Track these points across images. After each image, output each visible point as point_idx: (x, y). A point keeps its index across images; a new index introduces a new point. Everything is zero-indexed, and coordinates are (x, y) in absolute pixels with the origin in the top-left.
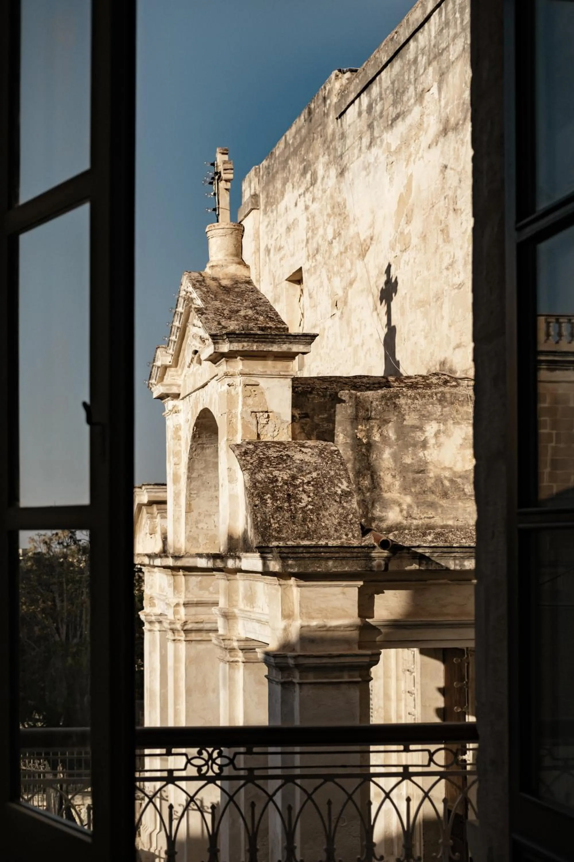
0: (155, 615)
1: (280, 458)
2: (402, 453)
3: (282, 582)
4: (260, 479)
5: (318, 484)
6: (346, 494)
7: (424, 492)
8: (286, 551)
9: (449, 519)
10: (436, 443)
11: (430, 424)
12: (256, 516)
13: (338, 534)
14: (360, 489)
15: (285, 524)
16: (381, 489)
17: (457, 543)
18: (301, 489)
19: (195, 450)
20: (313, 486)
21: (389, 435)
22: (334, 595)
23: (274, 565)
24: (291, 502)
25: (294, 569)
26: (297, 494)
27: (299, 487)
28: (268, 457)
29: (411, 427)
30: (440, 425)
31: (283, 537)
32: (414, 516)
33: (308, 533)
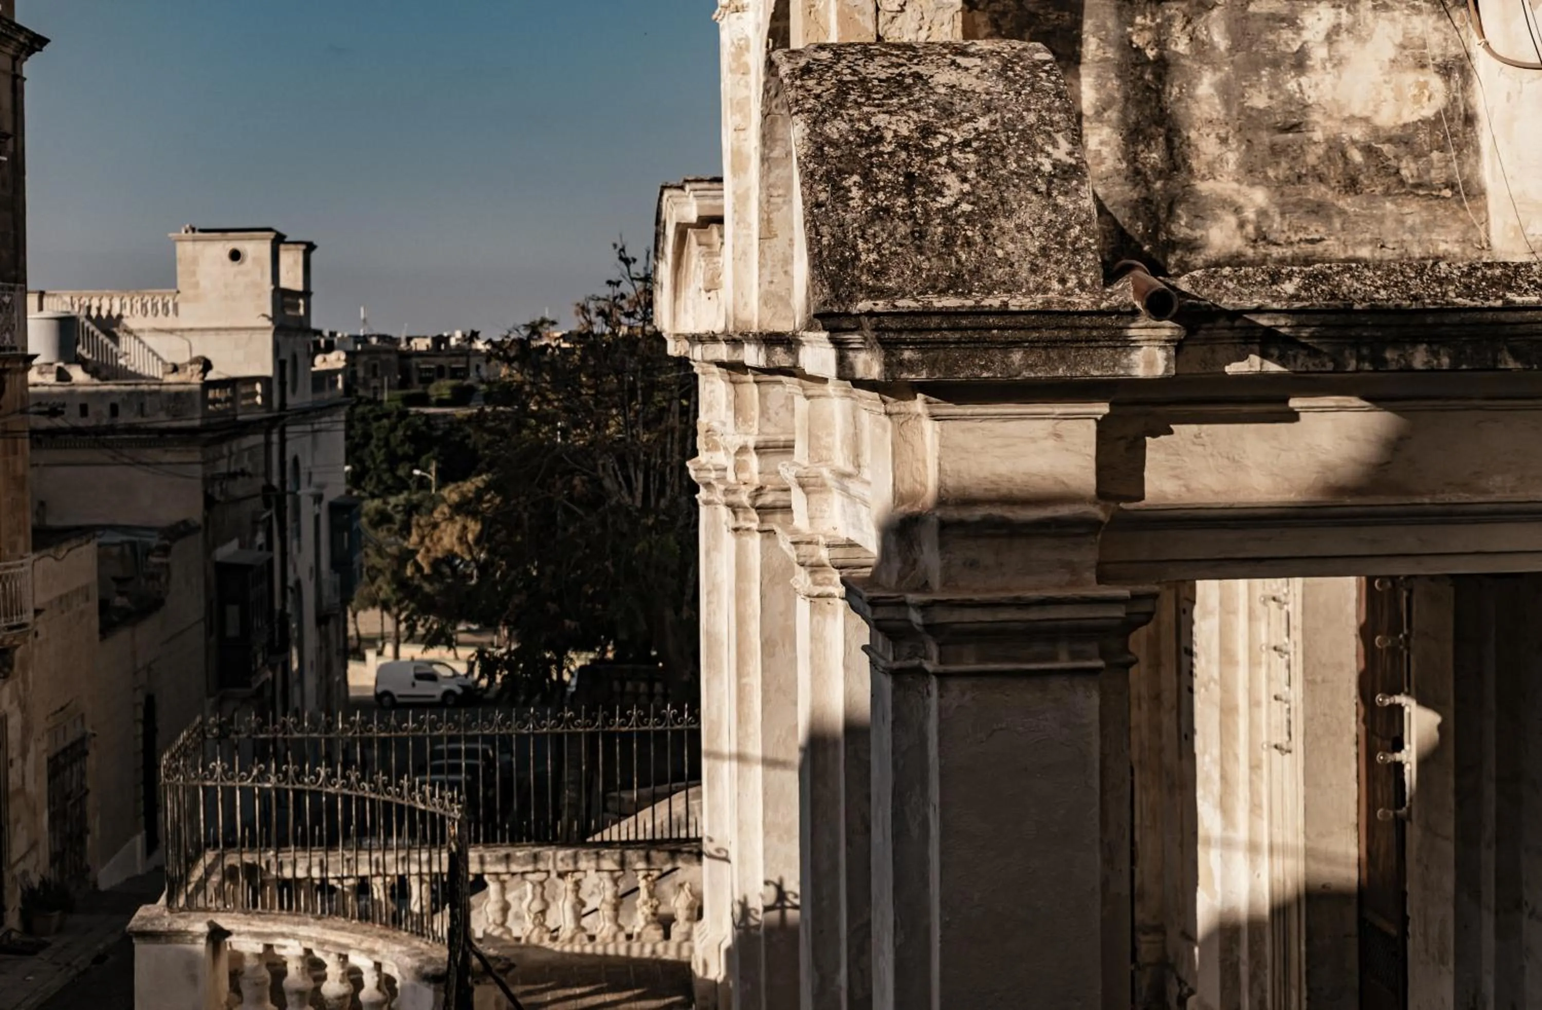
0: (716, 470)
1: (897, 82)
2: (1244, 84)
3: (896, 406)
4: (836, 136)
5: (990, 148)
6: (1065, 172)
7: (1299, 177)
8: (895, 324)
9: (1361, 243)
10: (1330, 59)
11: (1314, 10)
12: (817, 233)
13: (1040, 280)
14: (1137, 172)
15: (896, 253)
16: (1191, 171)
17: (1363, 300)
18: (943, 160)
19: (776, 95)
20: (976, 151)
21: (1211, 39)
22: (1033, 440)
23: (866, 363)
24: (915, 196)
25: (917, 373)
26: (931, 172)
27: (939, 155)
28: (863, 81)
29: (1268, 19)
30: (1340, 14)
31: (890, 289)
32: (1272, 237)
33: (957, 276)
